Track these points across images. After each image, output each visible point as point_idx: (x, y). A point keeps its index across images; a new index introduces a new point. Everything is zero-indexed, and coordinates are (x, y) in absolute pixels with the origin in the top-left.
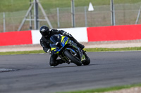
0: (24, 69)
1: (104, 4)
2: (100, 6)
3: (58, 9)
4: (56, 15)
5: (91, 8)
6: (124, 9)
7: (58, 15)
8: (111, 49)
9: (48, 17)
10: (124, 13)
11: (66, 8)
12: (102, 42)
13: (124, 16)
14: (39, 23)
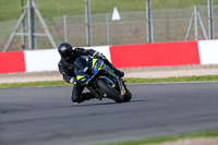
0: (14, 110)
1: (136, 10)
2: (131, 13)
3: (65, 17)
4: (62, 27)
5: (116, 16)
6: (168, 18)
7: (65, 26)
8: (147, 80)
9: (50, 31)
10: (168, 23)
11: (77, 16)
12: (133, 68)
13: (168, 28)
14: (36, 39)
